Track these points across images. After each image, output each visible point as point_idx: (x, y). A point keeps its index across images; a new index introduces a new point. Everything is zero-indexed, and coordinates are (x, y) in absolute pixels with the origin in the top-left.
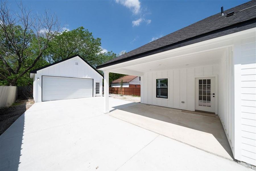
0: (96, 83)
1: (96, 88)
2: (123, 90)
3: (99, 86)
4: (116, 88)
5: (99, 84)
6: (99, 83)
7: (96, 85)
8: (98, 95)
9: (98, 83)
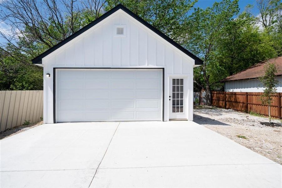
0: (174, 80)
1: (174, 94)
2: (274, 101)
3: (182, 90)
4: (242, 94)
5: (182, 83)
6: (182, 80)
7: (174, 88)
8: (178, 115)
9: (178, 80)
